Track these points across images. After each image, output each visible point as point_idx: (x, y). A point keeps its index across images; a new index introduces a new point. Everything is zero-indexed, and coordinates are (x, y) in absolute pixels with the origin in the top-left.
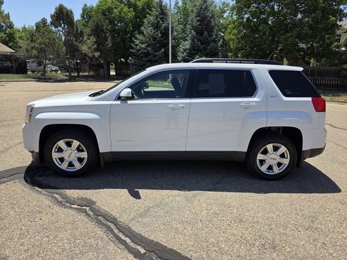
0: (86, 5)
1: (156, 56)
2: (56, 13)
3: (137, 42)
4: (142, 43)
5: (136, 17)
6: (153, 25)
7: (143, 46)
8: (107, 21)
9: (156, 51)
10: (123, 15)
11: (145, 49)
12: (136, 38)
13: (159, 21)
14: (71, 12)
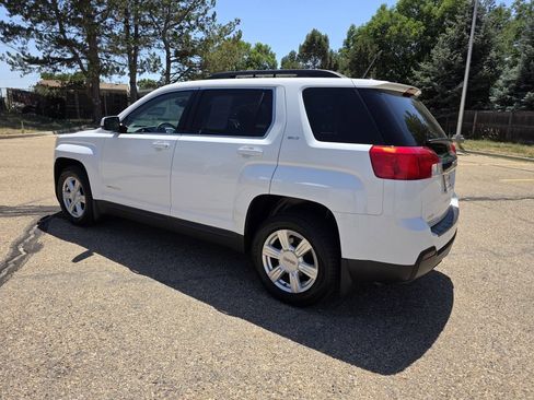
0: (353, 27)
1: (447, 96)
2: (306, 42)
3: (418, 74)
4: (426, 76)
5: (426, 33)
6: (452, 42)
7: (427, 80)
8: (376, 47)
9: (449, 88)
10: (404, 32)
11: (428, 85)
12: (417, 69)
13: (464, 36)
14: (326, 39)
